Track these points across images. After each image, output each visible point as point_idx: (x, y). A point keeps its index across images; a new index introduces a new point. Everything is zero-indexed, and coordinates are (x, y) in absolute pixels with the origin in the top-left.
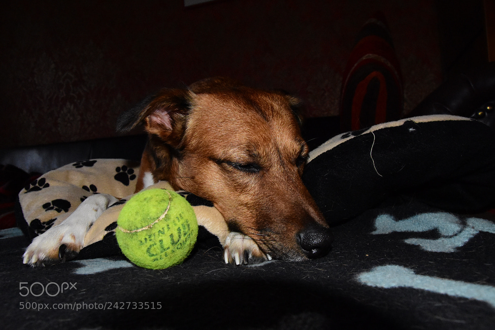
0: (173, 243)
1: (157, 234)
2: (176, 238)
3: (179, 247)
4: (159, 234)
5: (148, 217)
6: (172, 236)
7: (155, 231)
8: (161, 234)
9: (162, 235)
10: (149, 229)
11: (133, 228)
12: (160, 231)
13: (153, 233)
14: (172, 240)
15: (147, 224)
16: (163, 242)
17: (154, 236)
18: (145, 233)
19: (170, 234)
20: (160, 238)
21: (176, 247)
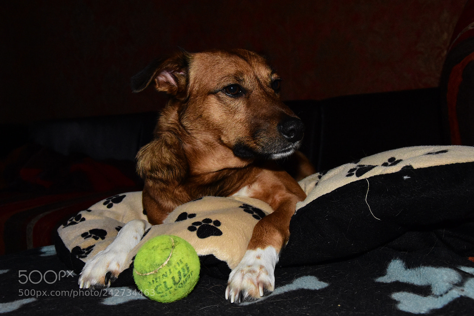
0: (175, 283)
1: (161, 276)
2: (177, 279)
3: (180, 286)
4: (163, 277)
5: (155, 264)
6: (173, 278)
7: (160, 275)
8: (164, 277)
9: (166, 278)
10: (155, 273)
11: (144, 272)
12: (163, 274)
13: (159, 276)
14: (174, 281)
15: (153, 269)
16: (167, 283)
17: (159, 279)
18: (152, 276)
19: (172, 277)
20: (164, 280)
21: (178, 287)
